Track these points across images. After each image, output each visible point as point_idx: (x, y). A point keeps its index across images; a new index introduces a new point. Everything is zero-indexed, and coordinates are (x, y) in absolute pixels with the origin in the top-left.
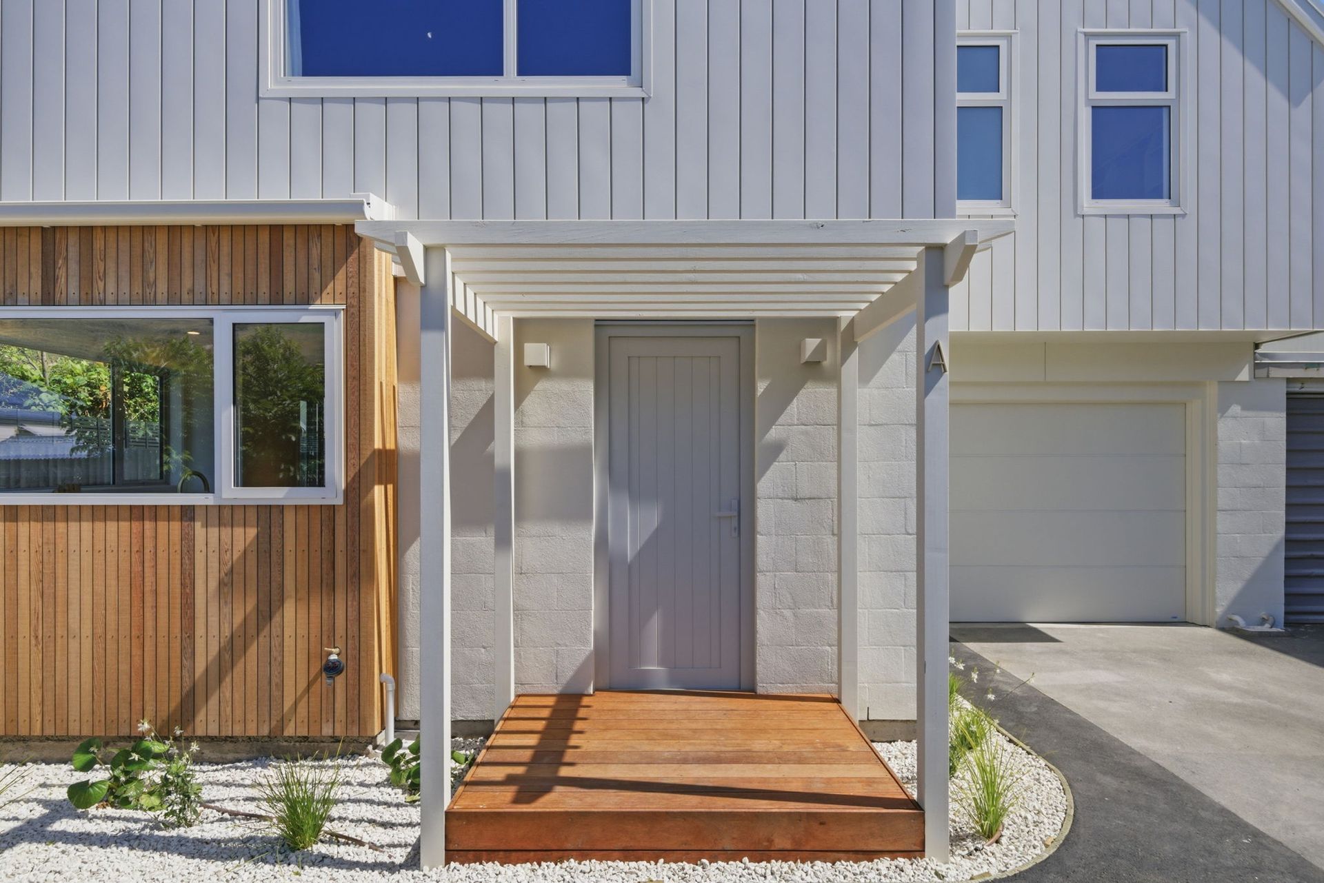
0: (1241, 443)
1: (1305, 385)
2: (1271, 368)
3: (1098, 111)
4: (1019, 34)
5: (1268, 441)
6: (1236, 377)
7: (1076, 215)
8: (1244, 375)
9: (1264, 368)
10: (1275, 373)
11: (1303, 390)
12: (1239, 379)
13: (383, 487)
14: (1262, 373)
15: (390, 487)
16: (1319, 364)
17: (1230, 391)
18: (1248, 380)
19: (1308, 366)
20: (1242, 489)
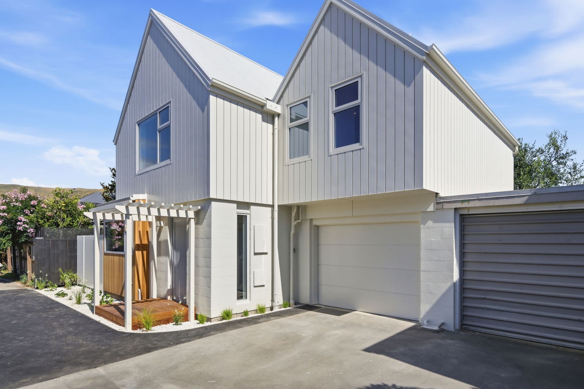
0: (431, 240)
1: (470, 211)
2: (444, 204)
3: (336, 114)
4: (312, 95)
5: (445, 239)
6: (427, 210)
7: (329, 156)
8: (431, 208)
9: (441, 204)
10: (446, 206)
11: (470, 213)
12: (429, 210)
13: (140, 252)
14: (440, 206)
15: (145, 252)
16: (469, 200)
17: (427, 216)
18: (433, 210)
19: (463, 201)
20: (432, 262)
